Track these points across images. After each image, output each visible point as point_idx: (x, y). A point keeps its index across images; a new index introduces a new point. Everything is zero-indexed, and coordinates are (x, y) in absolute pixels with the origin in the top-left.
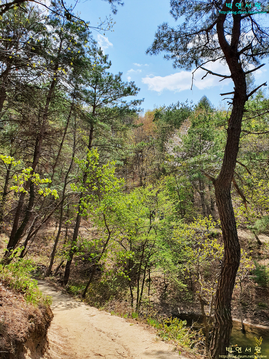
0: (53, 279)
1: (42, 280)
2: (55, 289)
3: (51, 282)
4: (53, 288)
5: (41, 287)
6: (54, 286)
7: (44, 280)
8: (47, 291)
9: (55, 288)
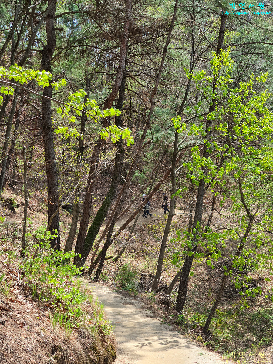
0: (151, 298)
1: (133, 296)
2: (151, 315)
3: (148, 301)
4: (148, 312)
5: (129, 308)
6: (151, 308)
7: (135, 297)
8: (137, 317)
9: (154, 312)
